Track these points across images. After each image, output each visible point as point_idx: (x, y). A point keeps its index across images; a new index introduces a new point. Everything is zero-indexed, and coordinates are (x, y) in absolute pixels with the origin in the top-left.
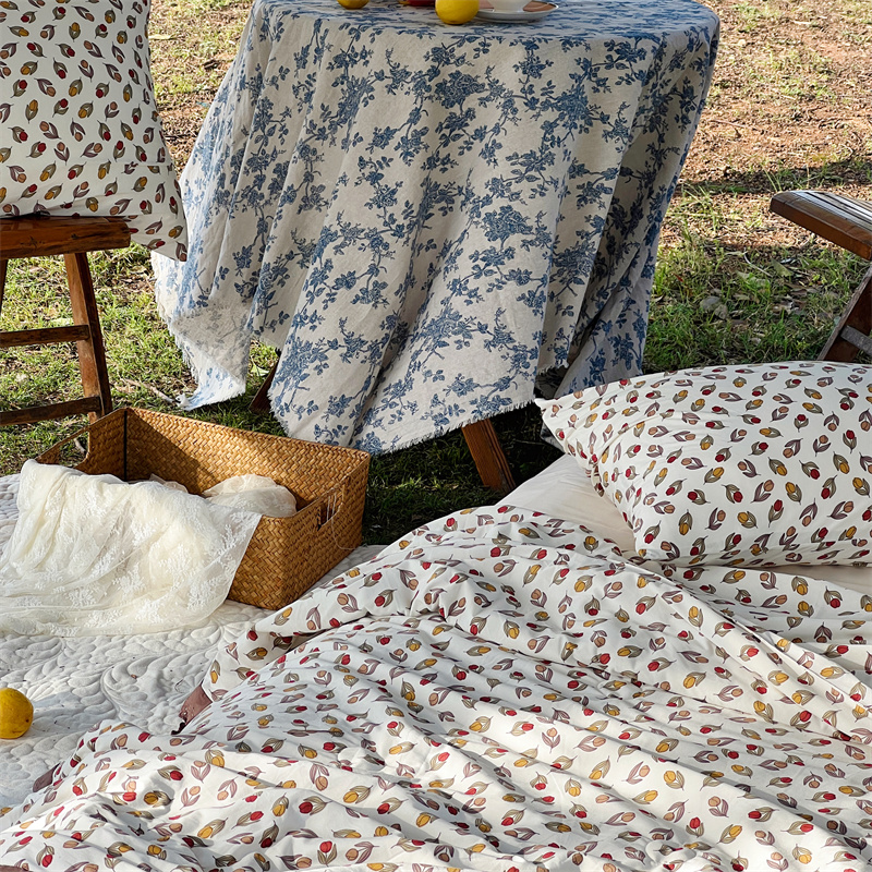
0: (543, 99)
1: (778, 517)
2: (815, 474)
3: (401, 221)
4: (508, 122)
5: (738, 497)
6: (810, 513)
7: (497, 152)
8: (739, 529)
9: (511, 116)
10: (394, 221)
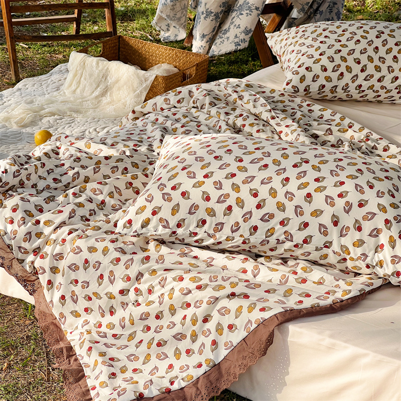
1: (342, 78)
2: (359, 63)
5: (325, 70)
6: (355, 78)
8: (324, 83)
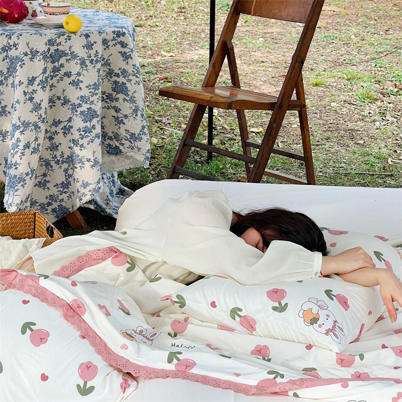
0: (95, 59)
4: (84, 71)
9: (85, 68)
10: (42, 116)
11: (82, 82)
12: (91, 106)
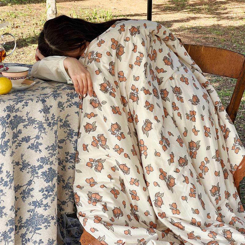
0: (52, 122)
3: (6, 179)
4: (42, 134)
7: (40, 147)
9: (43, 131)
10: (3, 180)
11: (41, 144)
12: (51, 166)
